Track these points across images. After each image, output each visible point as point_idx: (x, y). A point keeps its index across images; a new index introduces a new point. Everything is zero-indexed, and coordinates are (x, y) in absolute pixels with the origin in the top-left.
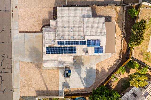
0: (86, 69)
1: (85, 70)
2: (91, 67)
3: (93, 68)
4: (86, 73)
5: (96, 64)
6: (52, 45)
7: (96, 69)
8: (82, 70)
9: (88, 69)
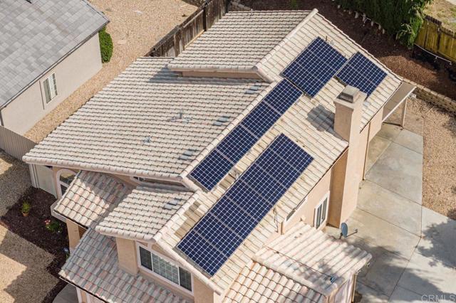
0: (424, 252)
1: (430, 259)
2: (425, 229)
3: (438, 223)
4: (446, 265)
5: (423, 205)
6: (186, 214)
7: (448, 216)
8: (415, 272)
9: (428, 245)
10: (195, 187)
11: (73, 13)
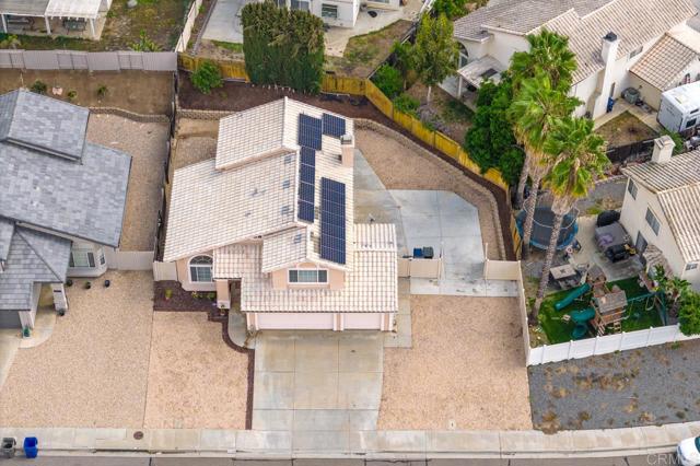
5: (387, 189)
10: (305, 225)
11: (109, 160)
